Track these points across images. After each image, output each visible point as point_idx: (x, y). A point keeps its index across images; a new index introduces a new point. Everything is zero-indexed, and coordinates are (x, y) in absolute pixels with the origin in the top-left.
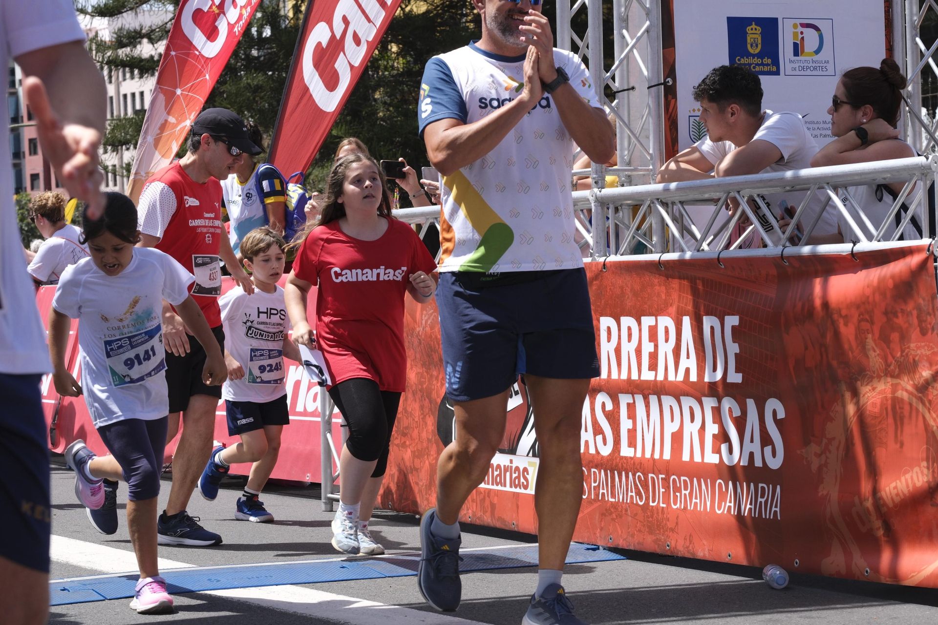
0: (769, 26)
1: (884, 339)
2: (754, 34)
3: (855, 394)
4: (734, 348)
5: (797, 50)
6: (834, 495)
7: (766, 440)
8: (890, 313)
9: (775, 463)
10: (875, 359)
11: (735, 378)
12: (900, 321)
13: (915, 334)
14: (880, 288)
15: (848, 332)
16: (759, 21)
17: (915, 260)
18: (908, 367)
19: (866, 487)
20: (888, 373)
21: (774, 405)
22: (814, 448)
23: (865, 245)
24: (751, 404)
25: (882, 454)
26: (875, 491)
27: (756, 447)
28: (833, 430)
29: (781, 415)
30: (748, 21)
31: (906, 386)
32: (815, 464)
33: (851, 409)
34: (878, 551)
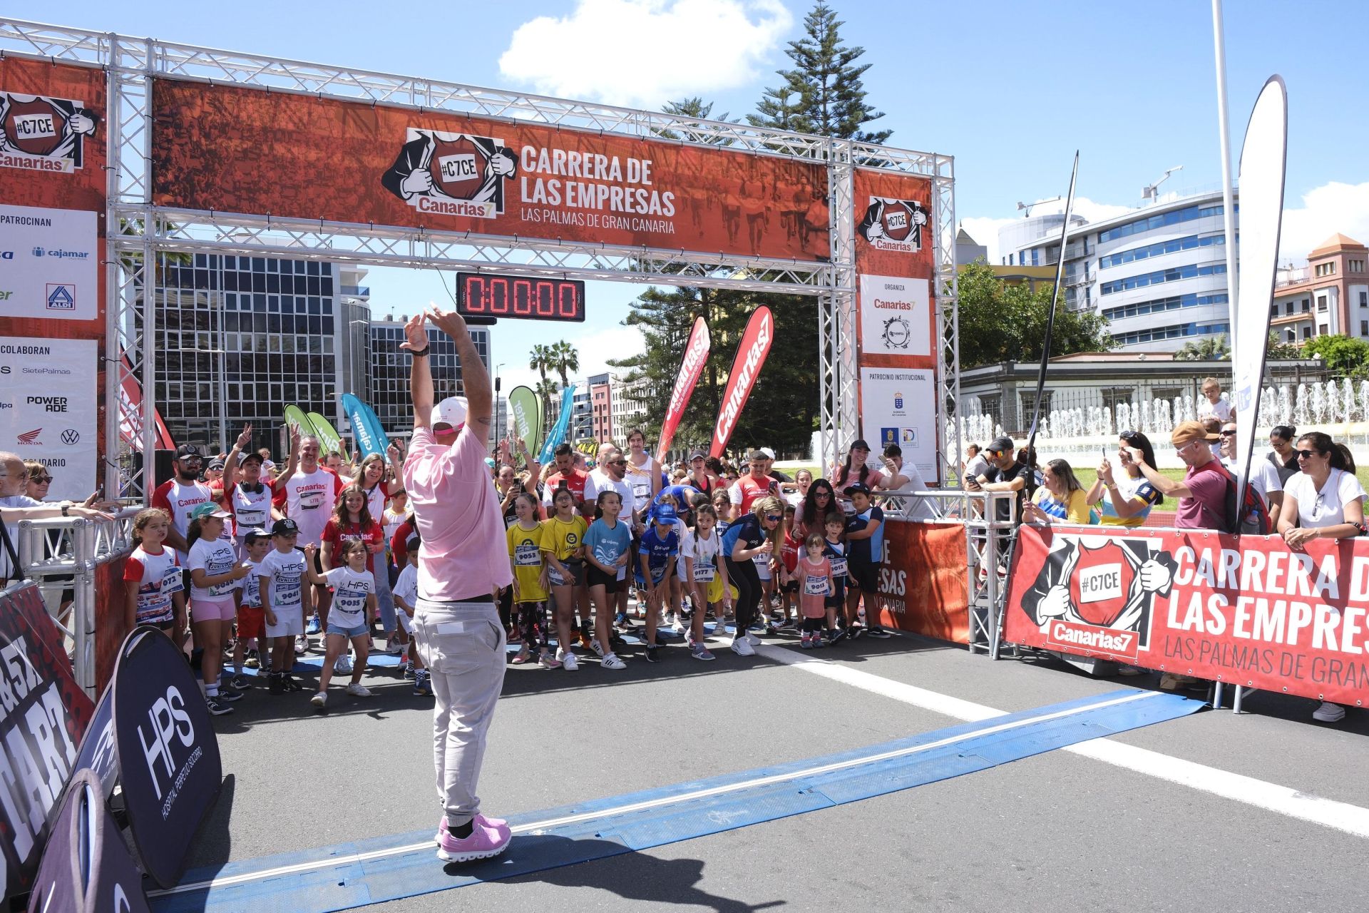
0: (896, 431)
1: (945, 554)
2: (890, 434)
3: (936, 573)
4: (887, 551)
5: (905, 439)
6: (926, 608)
7: (898, 585)
8: (948, 546)
9: (902, 593)
10: (941, 561)
11: (888, 562)
12: (952, 549)
13: (958, 554)
14: (944, 537)
15: (932, 550)
16: (892, 429)
17: (958, 529)
18: (954, 565)
19: (939, 606)
20: (946, 566)
21: (903, 574)
22: (917, 590)
23: (939, 521)
24: (893, 572)
25: (944, 595)
26: (942, 607)
27: (895, 587)
28: (925, 584)
29: (905, 576)
30: (888, 429)
31: (953, 572)
32: (918, 595)
33: (933, 577)
34: (944, 629)
